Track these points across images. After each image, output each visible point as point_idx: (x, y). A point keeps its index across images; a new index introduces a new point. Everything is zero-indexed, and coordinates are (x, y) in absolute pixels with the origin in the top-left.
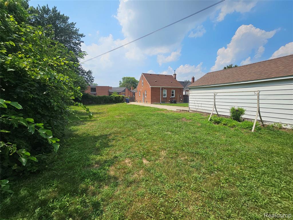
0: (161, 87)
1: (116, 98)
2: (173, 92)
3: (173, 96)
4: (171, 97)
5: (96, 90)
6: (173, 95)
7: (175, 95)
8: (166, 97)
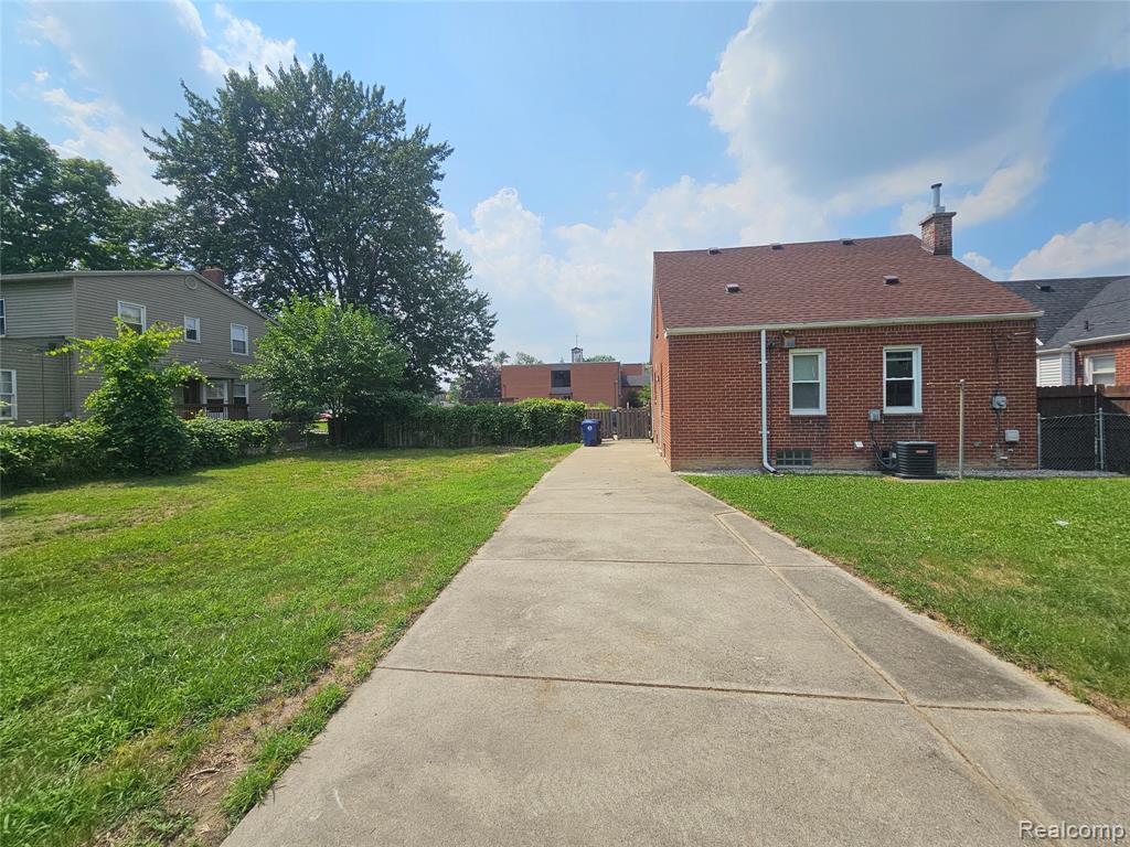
0: (764, 328)
1: (535, 415)
2: (901, 366)
3: (909, 403)
4: (874, 414)
5: (569, 381)
6: (901, 394)
7: (925, 390)
8: (822, 411)
